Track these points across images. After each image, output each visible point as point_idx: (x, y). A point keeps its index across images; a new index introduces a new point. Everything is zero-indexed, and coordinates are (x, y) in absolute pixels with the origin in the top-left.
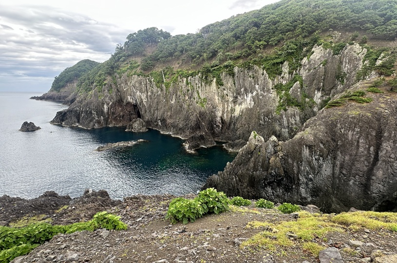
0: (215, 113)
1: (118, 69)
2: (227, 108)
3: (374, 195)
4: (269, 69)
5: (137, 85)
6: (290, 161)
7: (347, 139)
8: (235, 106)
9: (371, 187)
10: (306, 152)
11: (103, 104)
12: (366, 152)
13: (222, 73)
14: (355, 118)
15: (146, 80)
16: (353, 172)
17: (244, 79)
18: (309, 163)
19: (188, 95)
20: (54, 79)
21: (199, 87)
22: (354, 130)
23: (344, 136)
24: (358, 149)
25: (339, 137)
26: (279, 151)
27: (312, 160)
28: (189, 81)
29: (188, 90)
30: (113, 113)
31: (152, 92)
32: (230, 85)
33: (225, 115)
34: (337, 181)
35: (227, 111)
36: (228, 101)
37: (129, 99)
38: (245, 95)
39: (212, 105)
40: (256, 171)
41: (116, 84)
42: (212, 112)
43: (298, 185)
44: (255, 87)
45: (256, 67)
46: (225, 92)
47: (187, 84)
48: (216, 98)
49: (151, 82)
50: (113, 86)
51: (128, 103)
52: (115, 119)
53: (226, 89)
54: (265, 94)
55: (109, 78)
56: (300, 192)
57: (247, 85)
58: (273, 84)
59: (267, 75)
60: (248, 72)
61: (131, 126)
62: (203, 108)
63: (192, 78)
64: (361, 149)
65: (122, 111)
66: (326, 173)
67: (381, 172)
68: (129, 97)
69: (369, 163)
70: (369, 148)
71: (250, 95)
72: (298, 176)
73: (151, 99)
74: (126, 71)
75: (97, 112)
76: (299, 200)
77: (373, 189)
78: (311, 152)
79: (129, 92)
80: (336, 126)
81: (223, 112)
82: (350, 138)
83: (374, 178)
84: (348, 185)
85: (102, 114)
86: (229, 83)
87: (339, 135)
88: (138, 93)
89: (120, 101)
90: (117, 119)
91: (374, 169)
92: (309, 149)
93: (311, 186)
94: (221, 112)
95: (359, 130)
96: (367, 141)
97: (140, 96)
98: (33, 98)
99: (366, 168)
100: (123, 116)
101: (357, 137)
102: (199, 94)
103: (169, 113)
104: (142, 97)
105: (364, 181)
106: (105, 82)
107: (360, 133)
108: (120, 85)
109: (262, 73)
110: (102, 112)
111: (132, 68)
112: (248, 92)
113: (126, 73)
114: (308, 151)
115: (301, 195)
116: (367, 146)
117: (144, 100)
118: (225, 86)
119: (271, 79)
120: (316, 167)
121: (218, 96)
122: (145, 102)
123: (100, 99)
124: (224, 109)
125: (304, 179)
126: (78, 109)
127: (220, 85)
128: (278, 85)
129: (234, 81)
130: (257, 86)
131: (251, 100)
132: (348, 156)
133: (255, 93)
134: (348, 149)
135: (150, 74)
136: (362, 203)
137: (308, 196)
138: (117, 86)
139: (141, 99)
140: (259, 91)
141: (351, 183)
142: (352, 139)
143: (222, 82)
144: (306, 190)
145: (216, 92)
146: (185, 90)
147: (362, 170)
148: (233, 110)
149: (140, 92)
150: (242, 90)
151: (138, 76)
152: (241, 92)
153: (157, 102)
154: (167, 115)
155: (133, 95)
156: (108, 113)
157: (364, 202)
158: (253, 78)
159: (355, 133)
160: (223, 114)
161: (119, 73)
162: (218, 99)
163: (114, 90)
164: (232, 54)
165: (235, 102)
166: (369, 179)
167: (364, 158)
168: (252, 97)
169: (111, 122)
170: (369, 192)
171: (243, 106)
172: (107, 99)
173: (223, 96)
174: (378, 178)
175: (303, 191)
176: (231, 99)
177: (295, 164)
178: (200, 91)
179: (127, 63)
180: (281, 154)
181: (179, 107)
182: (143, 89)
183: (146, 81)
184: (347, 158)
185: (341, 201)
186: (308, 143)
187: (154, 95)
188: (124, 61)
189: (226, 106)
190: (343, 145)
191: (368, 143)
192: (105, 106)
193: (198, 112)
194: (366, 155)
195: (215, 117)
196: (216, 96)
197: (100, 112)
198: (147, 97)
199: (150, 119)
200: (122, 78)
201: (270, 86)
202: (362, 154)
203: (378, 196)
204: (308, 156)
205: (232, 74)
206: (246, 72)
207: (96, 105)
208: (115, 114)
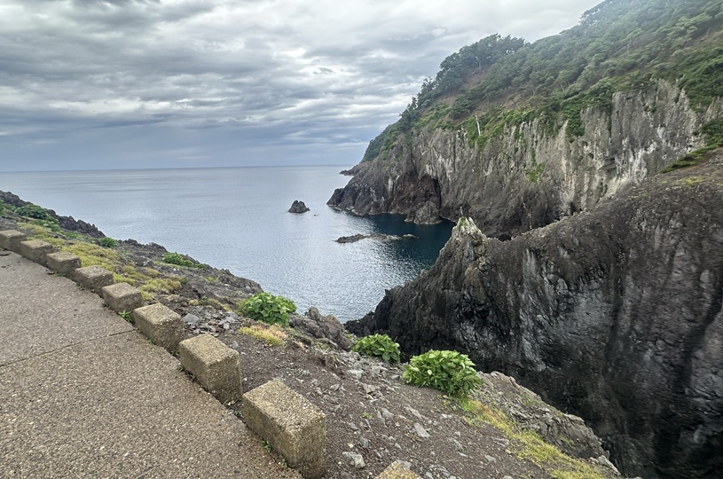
0: (557, 194)
1: (417, 121)
2: (590, 184)
3: (699, 400)
4: (694, 83)
5: (439, 145)
6: (501, 277)
7: (649, 246)
8: (610, 178)
9: (693, 378)
10: (530, 263)
11: (387, 178)
12: (689, 285)
13: (585, 107)
14: (676, 195)
15: (455, 135)
16: (654, 330)
17: (631, 118)
18: (536, 288)
19: (514, 159)
20: (369, 143)
21: (537, 142)
22: (667, 225)
23: (645, 237)
24: (671, 272)
25: (634, 240)
26: (481, 255)
27: (542, 282)
28: (520, 131)
29: (516, 150)
30: (400, 193)
31: (462, 157)
32: (599, 132)
33: (583, 200)
34: (621, 345)
35: (589, 190)
36: (591, 169)
37: (428, 170)
38: (631, 153)
39: (552, 176)
40: (448, 289)
41: (410, 145)
42: (552, 192)
43: (519, 331)
44: (654, 133)
45: (664, 84)
46: (587, 149)
47: (517, 137)
48: (564, 162)
49: (462, 138)
50: (405, 149)
51: (426, 177)
52: (401, 202)
53: (589, 143)
54: (675, 149)
55: (402, 136)
56: (522, 348)
57: (636, 129)
58: (699, 122)
59: (687, 101)
60: (643, 99)
61: (413, 214)
62: (533, 184)
63: (526, 126)
64: (676, 275)
65: (414, 189)
66: (587, 319)
67: (717, 342)
68: (427, 166)
69: (696, 314)
70: (699, 273)
71: (641, 153)
72: (517, 312)
73: (459, 168)
74: (428, 122)
75: (376, 190)
76: (519, 363)
77: (696, 382)
78: (539, 264)
79: (428, 159)
80: (633, 215)
81: (579, 193)
82: (657, 245)
83: (700, 354)
84: (640, 359)
85: (384, 193)
86: (596, 129)
87: (634, 235)
88: (440, 160)
89: (412, 174)
90: (404, 203)
91: (707, 332)
92: (536, 257)
93: (542, 337)
94: (573, 193)
95: (678, 225)
96: (696, 255)
97: (443, 165)
98: (342, 173)
99: (686, 327)
100: (415, 197)
101: (673, 242)
102: (534, 156)
103: (477, 194)
104: (446, 166)
105: (677, 360)
106: (395, 143)
107: (680, 233)
108: (416, 146)
109: (674, 96)
110: (385, 190)
111: (437, 117)
112: (637, 146)
113: (427, 126)
114: (533, 262)
115: (523, 354)
116: (694, 269)
117: (448, 172)
118: (588, 137)
119: (694, 109)
120: (550, 298)
121: (568, 158)
122: (450, 174)
123: (383, 171)
124: (581, 186)
125: (530, 321)
126: (357, 185)
127: (577, 134)
128: (712, 123)
129: (610, 124)
130: (660, 131)
131: (640, 166)
132: (650, 288)
133: (652, 149)
134: (646, 272)
135: (463, 124)
136: (658, 411)
137: (538, 359)
138: (412, 150)
139: (444, 169)
140: (664, 141)
141: (647, 356)
142: (661, 247)
143: (582, 126)
144: (533, 344)
145: (564, 149)
146: (510, 148)
147: (673, 328)
148: (602, 189)
149: (443, 157)
150: (625, 142)
151: (444, 129)
152: (621, 146)
153: (466, 174)
154: (474, 198)
155: (433, 162)
156: (392, 192)
157: (665, 411)
158: (654, 111)
159: (668, 232)
160: (577, 197)
161: (418, 128)
162: (568, 165)
163: (406, 155)
164: (615, 61)
165: (610, 170)
166: (688, 355)
167: (683, 298)
168: (646, 158)
169: (395, 206)
170: (687, 390)
171: (625, 180)
172: (394, 171)
173: (582, 158)
174: (708, 357)
175: (527, 344)
176: (600, 165)
177: (509, 285)
178: (537, 151)
179: (433, 109)
180: (483, 261)
181: (497, 183)
182: (449, 151)
183: (455, 138)
184: (646, 293)
185: (617, 392)
186: (533, 245)
187: (464, 161)
188: (429, 105)
189: (586, 180)
190: (639, 262)
191: (698, 261)
192: (390, 182)
193: (522, 190)
194: (690, 291)
195: (558, 202)
196: (563, 159)
197: (381, 191)
198: (453, 165)
199: (450, 204)
200: (421, 135)
201: (691, 127)
202: (678, 287)
203: (707, 404)
204: (534, 273)
205: (607, 108)
206: (639, 99)
207: (376, 179)
208: (402, 194)
